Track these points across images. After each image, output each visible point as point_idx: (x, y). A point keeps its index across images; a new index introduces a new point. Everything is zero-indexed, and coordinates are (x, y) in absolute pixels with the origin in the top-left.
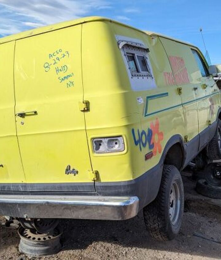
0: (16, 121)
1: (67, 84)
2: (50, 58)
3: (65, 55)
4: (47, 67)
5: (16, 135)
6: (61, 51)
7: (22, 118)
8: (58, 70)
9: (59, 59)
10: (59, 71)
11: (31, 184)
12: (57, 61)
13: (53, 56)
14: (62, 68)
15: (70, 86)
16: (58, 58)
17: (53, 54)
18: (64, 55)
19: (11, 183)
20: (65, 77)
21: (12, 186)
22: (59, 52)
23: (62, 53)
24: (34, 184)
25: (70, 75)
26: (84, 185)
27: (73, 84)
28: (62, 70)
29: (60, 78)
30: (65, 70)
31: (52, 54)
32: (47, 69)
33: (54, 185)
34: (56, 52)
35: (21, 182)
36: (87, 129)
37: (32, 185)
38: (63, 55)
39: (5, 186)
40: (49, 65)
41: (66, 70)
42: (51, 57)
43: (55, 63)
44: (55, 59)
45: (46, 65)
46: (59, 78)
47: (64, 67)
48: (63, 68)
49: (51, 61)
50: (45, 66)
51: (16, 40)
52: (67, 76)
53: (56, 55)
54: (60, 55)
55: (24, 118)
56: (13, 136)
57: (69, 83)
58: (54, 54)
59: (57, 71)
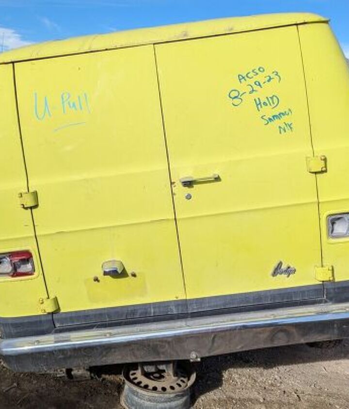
0: (173, 194)
1: (280, 127)
2: (241, 82)
3: (271, 77)
4: (236, 97)
5: (174, 217)
6: (261, 70)
7: (186, 188)
8: (260, 103)
9: (260, 85)
10: (262, 105)
11: (197, 299)
12: (256, 87)
13: (246, 78)
14: (268, 100)
15: (285, 131)
16: (257, 83)
17: (247, 75)
18: (270, 79)
19: (150, 304)
20: (274, 117)
21: (154, 308)
22: (258, 72)
23: (265, 73)
24: (203, 299)
25: (285, 112)
26: (304, 289)
27: (291, 128)
28: (267, 102)
29: (264, 117)
30: (273, 103)
31: (244, 75)
32: (236, 101)
33: (245, 296)
34: (253, 71)
35: (175, 299)
36: (320, 201)
37: (200, 301)
38: (268, 78)
39: (137, 310)
40: (241, 93)
41: (276, 104)
42: (243, 80)
43: (253, 90)
44: (253, 84)
45: (234, 94)
46: (262, 117)
47: (272, 98)
48: (270, 99)
49: (243, 87)
50: (231, 96)
51: (154, 44)
52: (279, 114)
53: (252, 77)
54: (261, 78)
55: (193, 187)
56: (168, 220)
57: (283, 126)
58: (249, 75)
59: (257, 105)
